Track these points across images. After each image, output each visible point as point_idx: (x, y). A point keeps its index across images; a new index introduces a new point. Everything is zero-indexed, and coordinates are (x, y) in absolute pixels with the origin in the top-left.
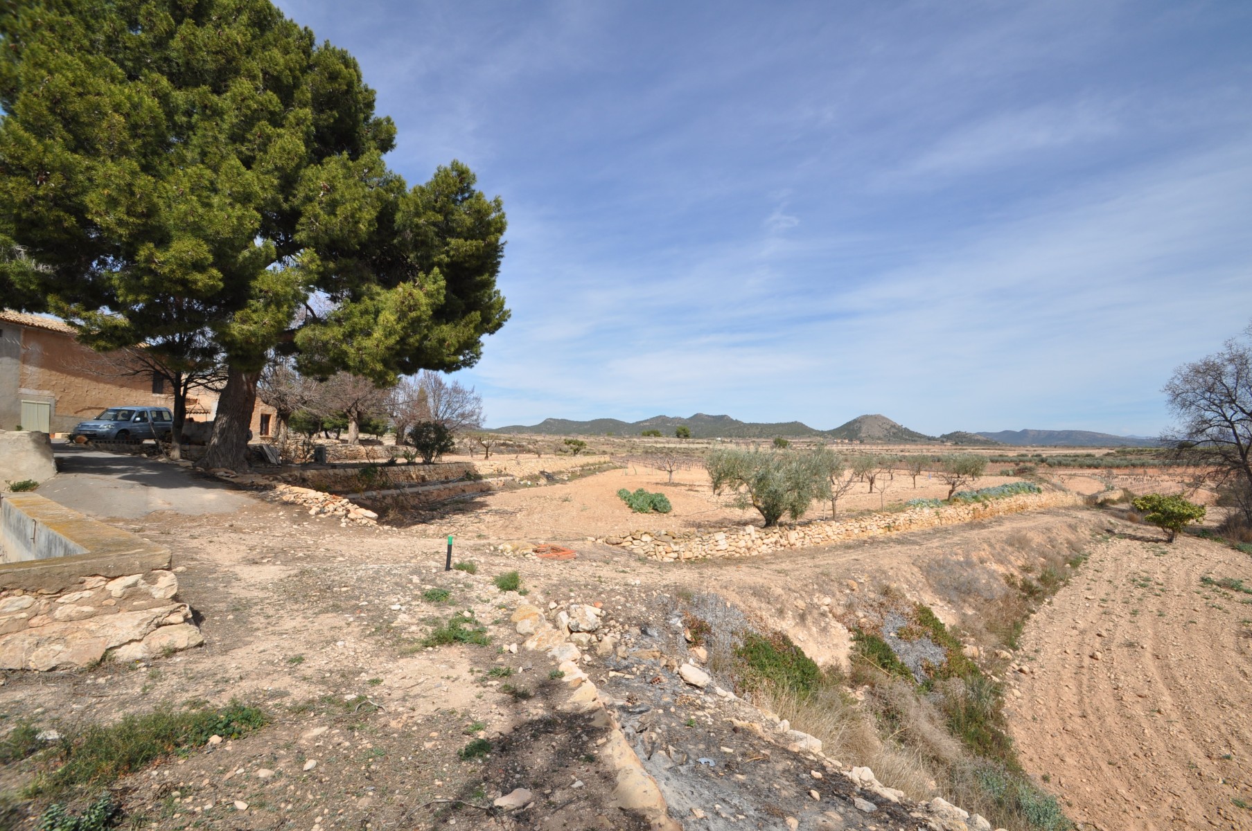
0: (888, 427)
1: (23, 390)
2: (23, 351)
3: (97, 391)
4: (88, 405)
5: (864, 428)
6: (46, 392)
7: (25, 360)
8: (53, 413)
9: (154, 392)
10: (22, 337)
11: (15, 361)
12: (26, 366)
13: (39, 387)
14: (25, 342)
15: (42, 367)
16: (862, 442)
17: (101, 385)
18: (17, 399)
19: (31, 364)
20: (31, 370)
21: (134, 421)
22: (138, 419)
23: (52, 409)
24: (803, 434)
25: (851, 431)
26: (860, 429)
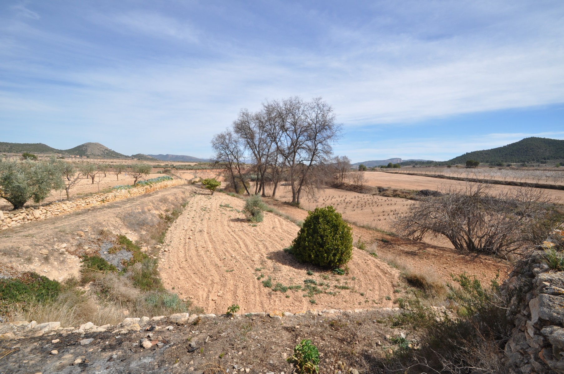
0: (104, 150)
5: (89, 150)
16: (88, 157)
24: (47, 151)
25: (80, 151)
26: (86, 150)
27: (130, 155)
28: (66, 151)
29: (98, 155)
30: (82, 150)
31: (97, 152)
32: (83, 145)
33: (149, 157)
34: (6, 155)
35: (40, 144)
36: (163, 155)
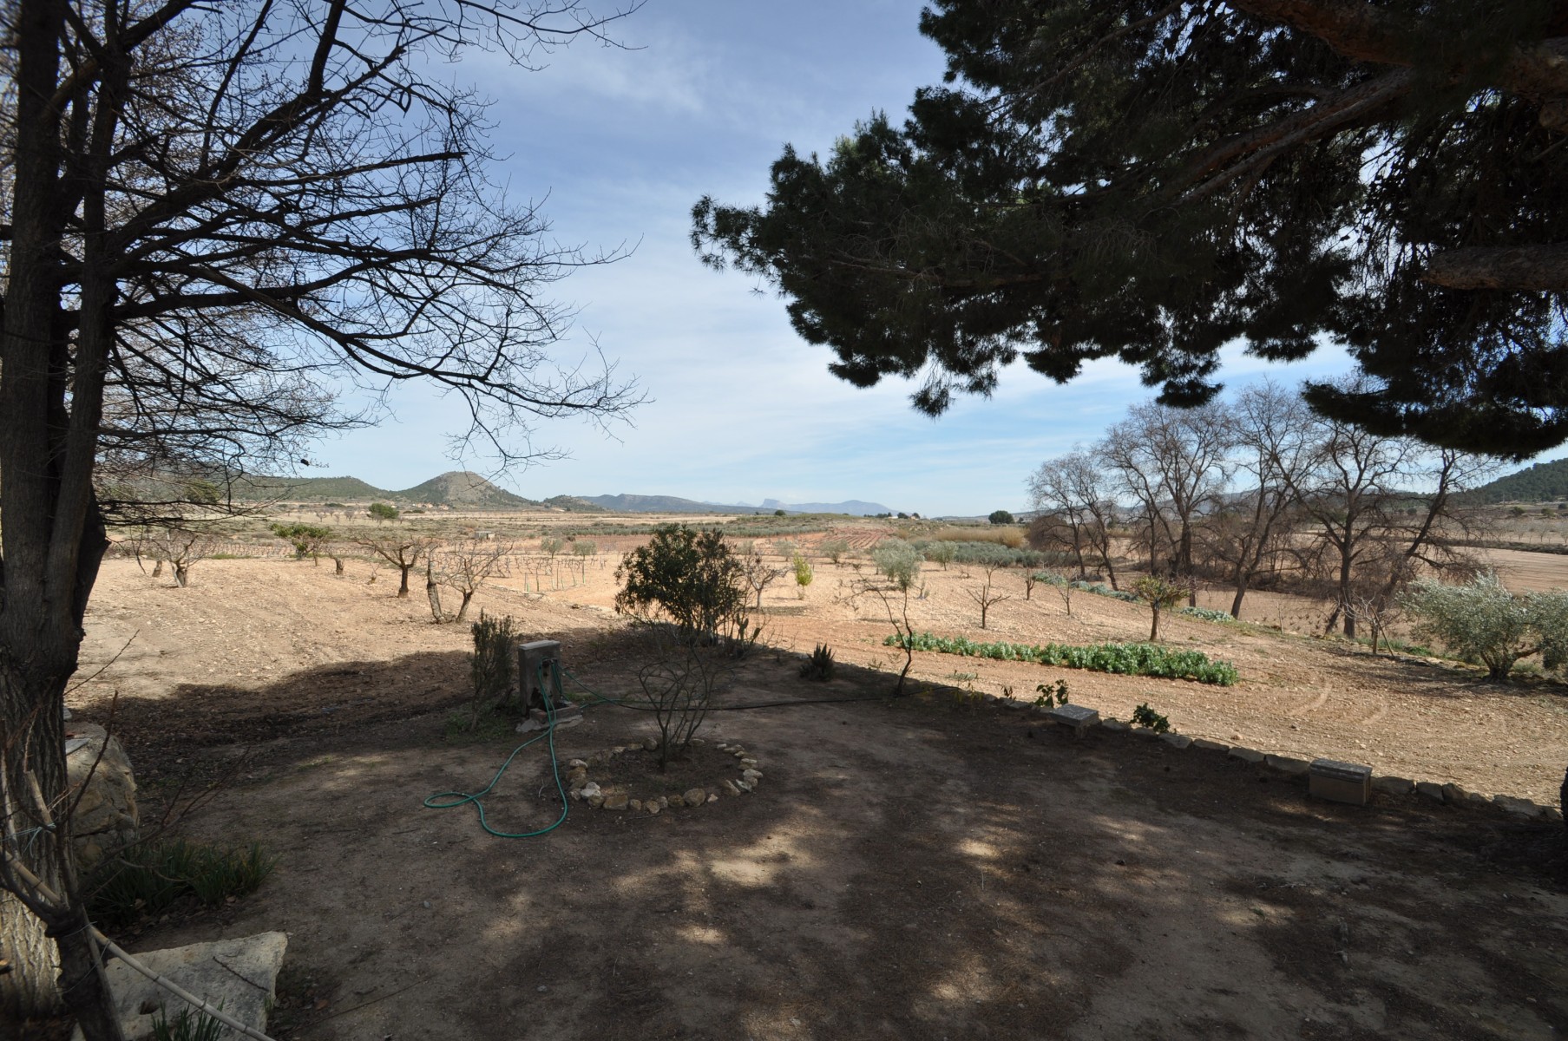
0: (483, 488)
5: (452, 489)
16: (453, 508)
24: (362, 495)
25: (433, 492)
26: (446, 490)
27: (541, 500)
28: (403, 493)
29: (472, 503)
30: (436, 491)
31: (470, 495)
32: (439, 479)
33: (584, 502)
34: (285, 506)
35: (348, 478)
36: (612, 497)
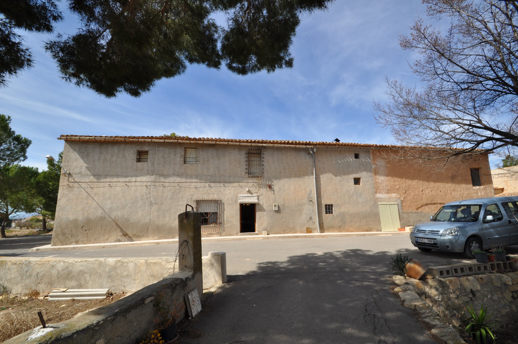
1: (378, 195)
2: (374, 166)
3: (429, 190)
4: (425, 201)
6: (394, 195)
7: (376, 173)
8: (401, 211)
9: (474, 185)
10: (371, 156)
11: (369, 174)
12: (378, 177)
13: (389, 192)
14: (374, 160)
15: (388, 176)
17: (432, 184)
18: (376, 202)
19: (380, 175)
20: (381, 179)
21: (485, 221)
22: (489, 218)
23: (400, 207)
